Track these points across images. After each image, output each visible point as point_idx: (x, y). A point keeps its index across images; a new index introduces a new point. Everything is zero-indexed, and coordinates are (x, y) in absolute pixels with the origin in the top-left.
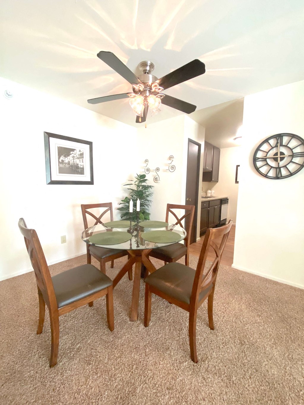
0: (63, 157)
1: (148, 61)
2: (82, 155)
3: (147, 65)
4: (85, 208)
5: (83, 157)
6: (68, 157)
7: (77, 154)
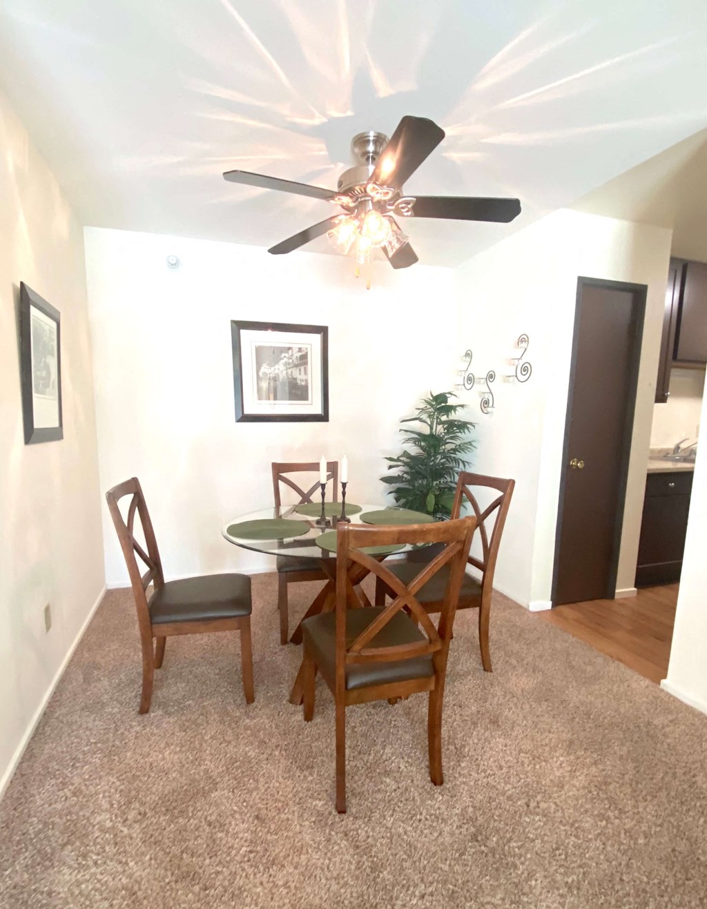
0: (267, 367)
1: (369, 132)
2: (304, 358)
3: (368, 141)
4: (279, 470)
5: (306, 363)
6: (277, 366)
7: (294, 358)
